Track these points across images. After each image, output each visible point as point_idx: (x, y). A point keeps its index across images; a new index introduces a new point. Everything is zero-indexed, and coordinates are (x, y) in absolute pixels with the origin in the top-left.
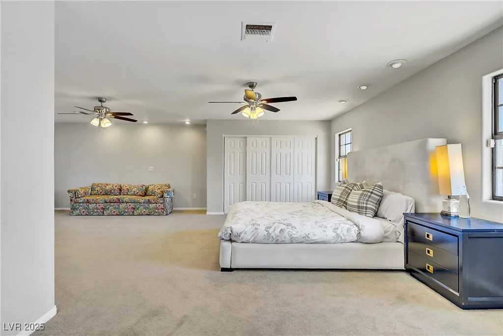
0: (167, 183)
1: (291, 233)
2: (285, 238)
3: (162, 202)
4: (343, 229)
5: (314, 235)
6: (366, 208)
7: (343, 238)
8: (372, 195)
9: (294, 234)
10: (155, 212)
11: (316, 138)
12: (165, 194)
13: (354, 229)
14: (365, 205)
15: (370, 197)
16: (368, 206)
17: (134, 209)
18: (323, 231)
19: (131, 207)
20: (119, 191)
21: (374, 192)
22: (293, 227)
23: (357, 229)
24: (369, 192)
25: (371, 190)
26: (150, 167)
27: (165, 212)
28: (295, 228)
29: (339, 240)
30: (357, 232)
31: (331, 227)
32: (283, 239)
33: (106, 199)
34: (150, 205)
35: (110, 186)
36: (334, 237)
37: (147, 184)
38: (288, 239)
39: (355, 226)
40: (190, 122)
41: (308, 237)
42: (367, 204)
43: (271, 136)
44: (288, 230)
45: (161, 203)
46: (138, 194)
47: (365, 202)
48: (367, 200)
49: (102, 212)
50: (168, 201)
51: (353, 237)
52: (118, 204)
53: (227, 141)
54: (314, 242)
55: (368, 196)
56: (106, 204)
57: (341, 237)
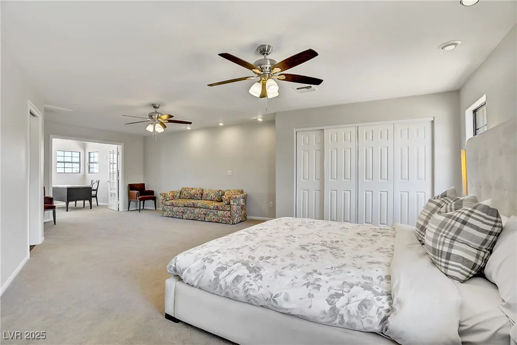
0: (240, 188)
1: (248, 287)
2: (237, 292)
3: (229, 209)
4: (353, 300)
5: (287, 299)
6: (449, 256)
7: (346, 319)
8: (466, 228)
9: (254, 290)
10: (223, 220)
11: (433, 121)
12: (231, 201)
13: (379, 304)
14: (446, 249)
15: (459, 231)
16: (454, 251)
17: (205, 214)
18: (309, 294)
19: (203, 212)
20: (201, 196)
21: (470, 221)
22: (258, 276)
23: (387, 306)
24: (457, 220)
25: (463, 217)
26: (229, 171)
27: (231, 221)
28: (261, 279)
29: (337, 321)
30: (384, 314)
31: (330, 288)
32: (236, 295)
33: (185, 203)
34: (219, 212)
35: (194, 191)
36: (324, 312)
37: (224, 190)
38: (241, 295)
39: (385, 298)
40: (263, 118)
41: (274, 301)
42: (451, 246)
43: (357, 125)
44: (248, 280)
45: (228, 211)
46: (215, 199)
47: (448, 241)
48: (453, 239)
49: (181, 216)
50: (234, 209)
51: (371, 322)
52: (194, 208)
53: (301, 137)
54: (287, 312)
55: (455, 230)
56: (185, 208)
57: (342, 316)
